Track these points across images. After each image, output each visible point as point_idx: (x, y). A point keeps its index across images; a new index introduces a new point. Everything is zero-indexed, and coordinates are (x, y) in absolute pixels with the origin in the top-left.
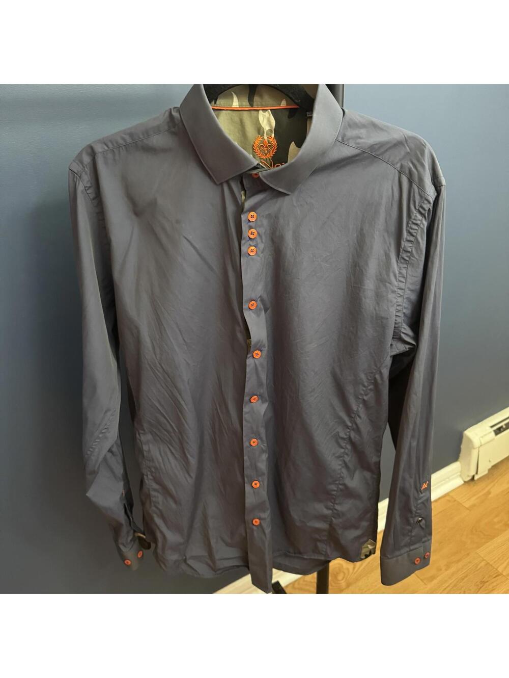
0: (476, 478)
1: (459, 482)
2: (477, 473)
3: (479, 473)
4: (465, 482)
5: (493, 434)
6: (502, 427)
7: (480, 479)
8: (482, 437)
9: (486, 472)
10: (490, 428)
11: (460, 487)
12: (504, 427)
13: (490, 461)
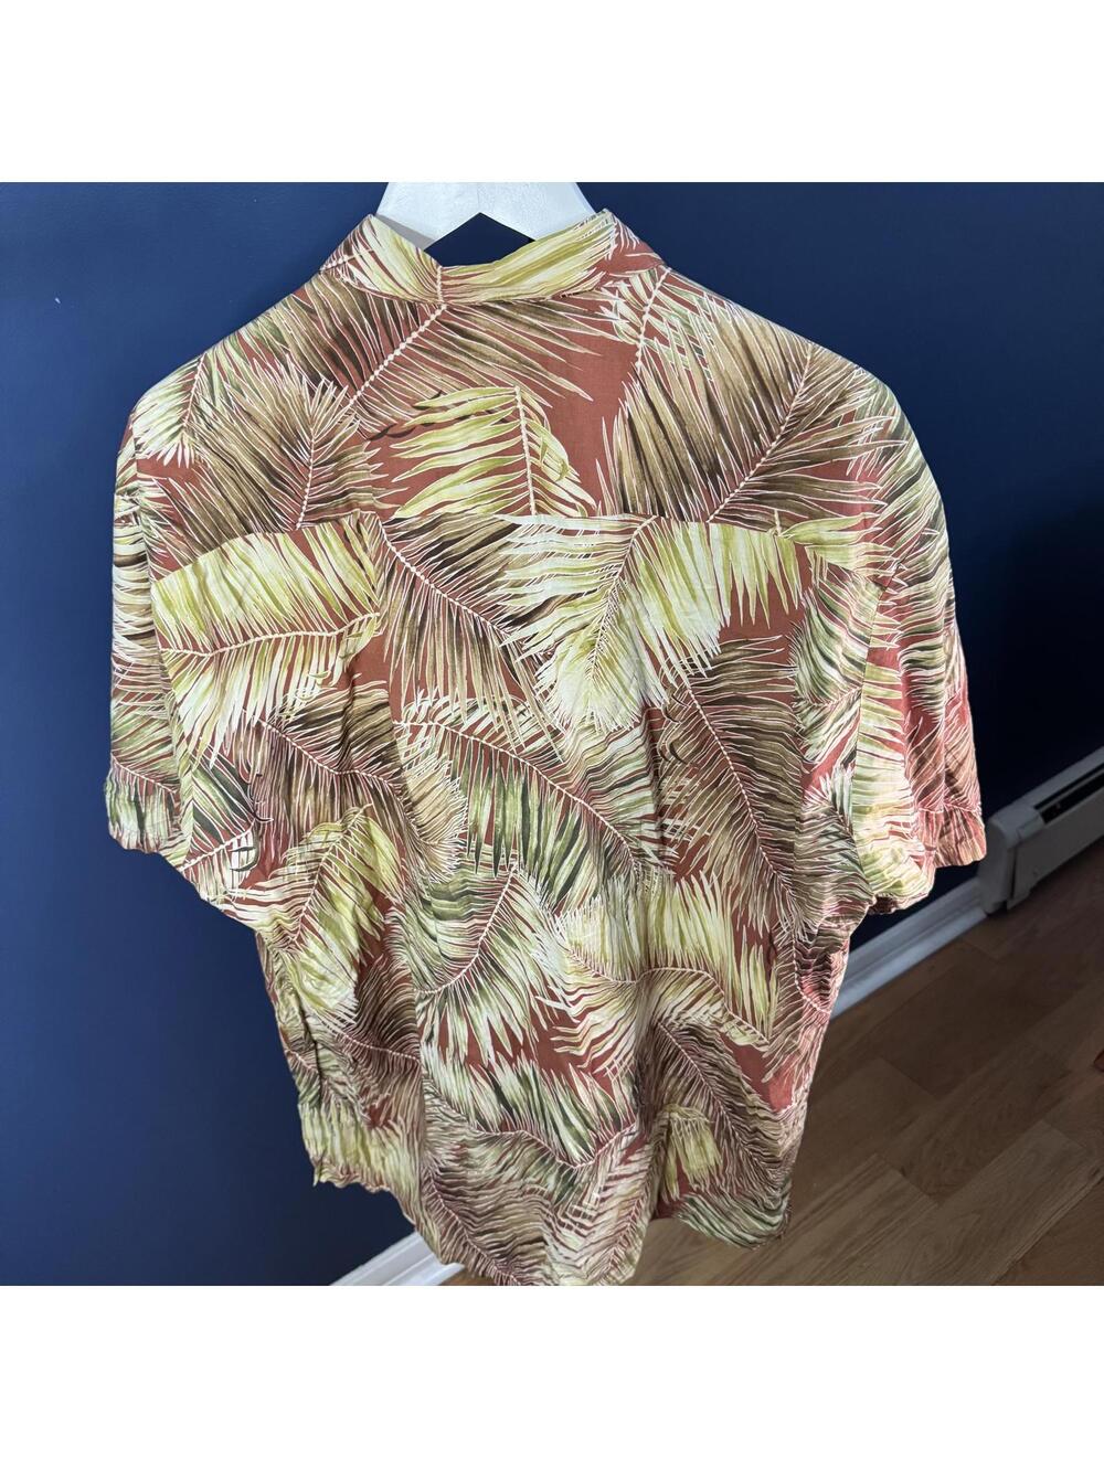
0: (1010, 906)
1: (978, 915)
2: (1012, 894)
3: (1016, 895)
4: (989, 916)
5: (1041, 820)
6: (1054, 807)
7: (1015, 908)
8: (1023, 827)
9: (1027, 895)
10: (1033, 810)
11: (981, 923)
12: (1059, 807)
13: (1035, 874)
